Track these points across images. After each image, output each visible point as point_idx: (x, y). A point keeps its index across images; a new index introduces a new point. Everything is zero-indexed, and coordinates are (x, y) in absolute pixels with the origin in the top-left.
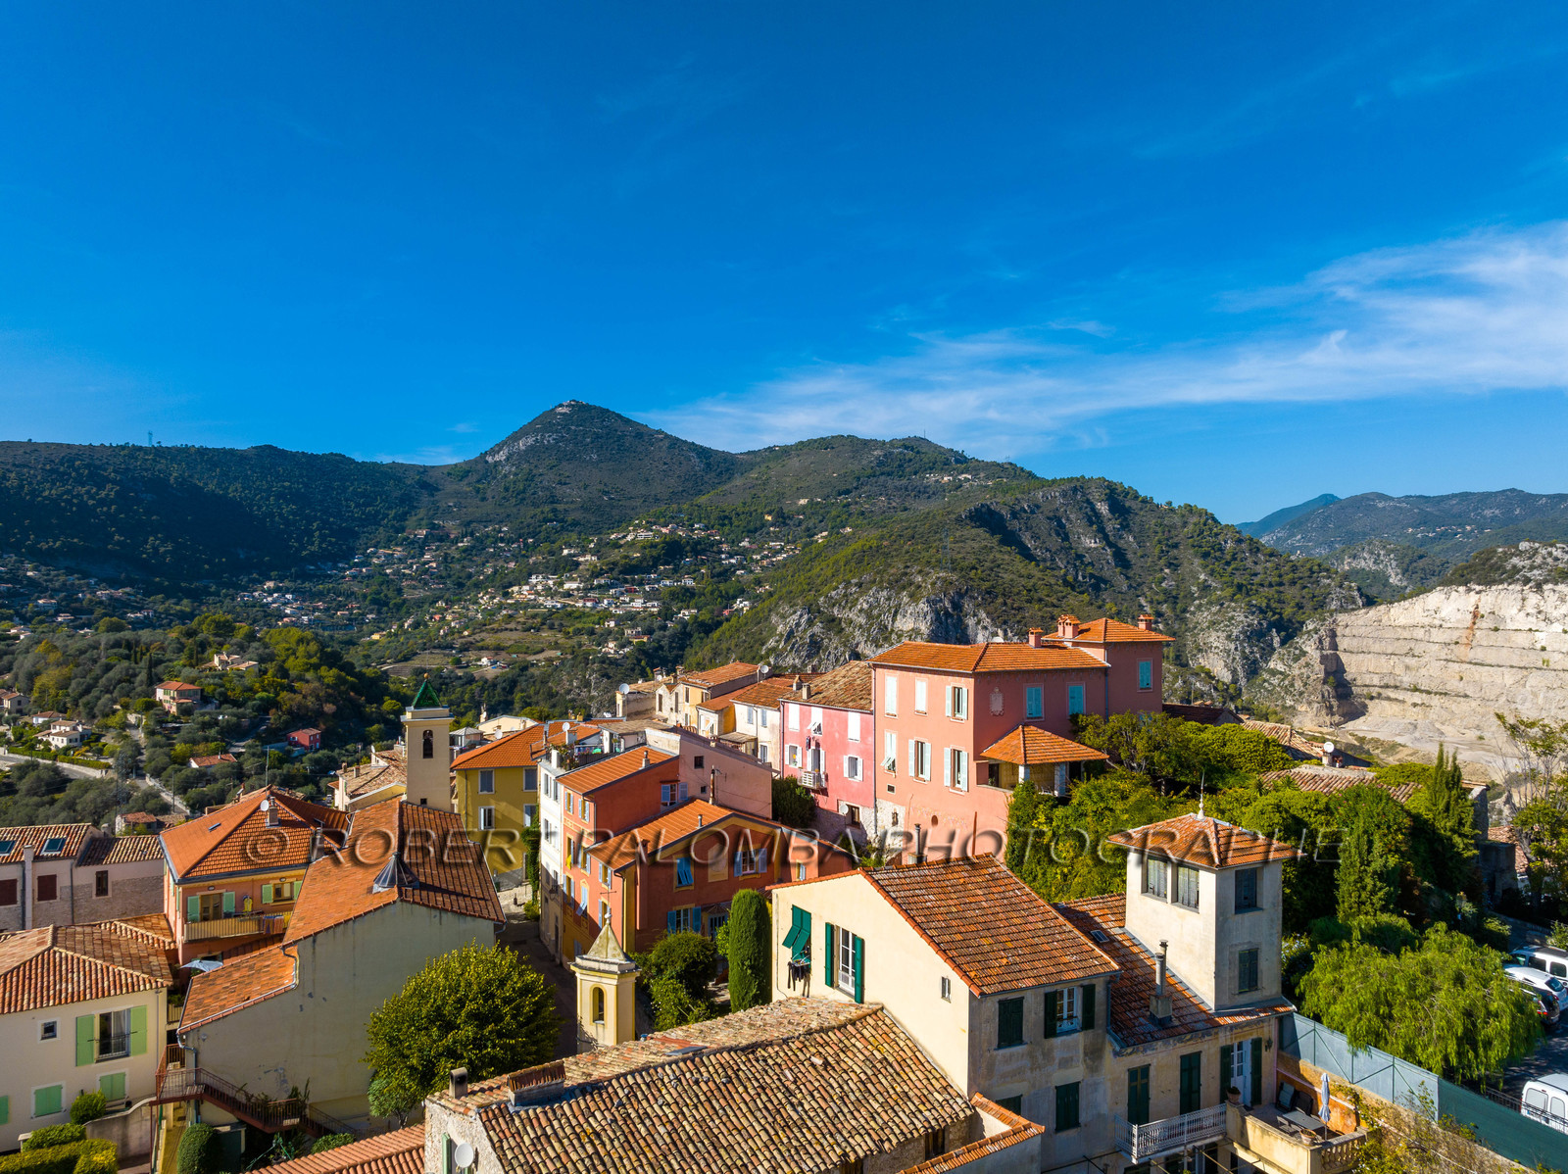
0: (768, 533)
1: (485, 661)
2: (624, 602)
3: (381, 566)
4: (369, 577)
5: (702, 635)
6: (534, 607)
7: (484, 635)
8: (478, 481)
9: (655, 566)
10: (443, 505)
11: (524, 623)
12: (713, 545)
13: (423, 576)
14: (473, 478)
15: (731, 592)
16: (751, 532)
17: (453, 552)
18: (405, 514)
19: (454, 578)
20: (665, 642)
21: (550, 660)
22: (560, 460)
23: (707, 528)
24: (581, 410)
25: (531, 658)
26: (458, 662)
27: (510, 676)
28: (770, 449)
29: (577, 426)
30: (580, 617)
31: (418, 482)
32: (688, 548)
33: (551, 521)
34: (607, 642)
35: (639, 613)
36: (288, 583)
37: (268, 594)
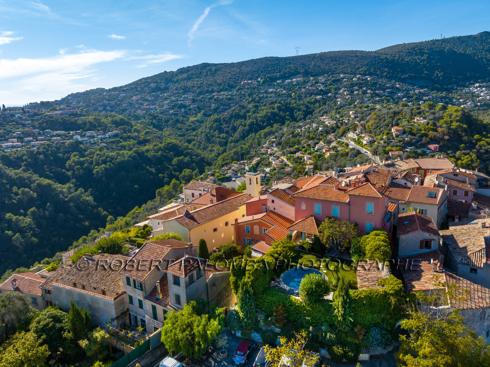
36: (484, 84)
37: (475, 88)
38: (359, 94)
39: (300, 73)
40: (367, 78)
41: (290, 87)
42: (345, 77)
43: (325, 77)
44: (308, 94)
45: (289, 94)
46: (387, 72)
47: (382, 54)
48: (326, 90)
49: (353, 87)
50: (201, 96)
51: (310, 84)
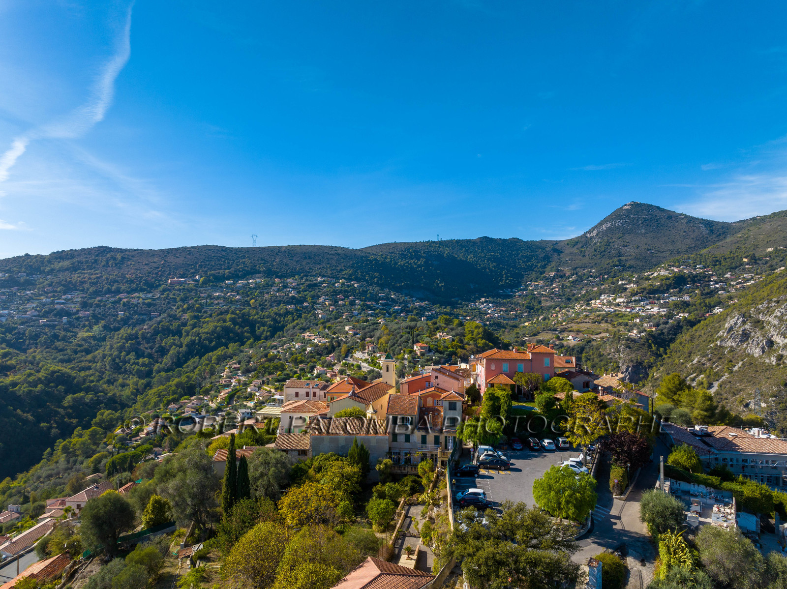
0: (744, 269)
1: (570, 337)
2: (648, 309)
3: (533, 290)
4: (526, 296)
5: (689, 327)
6: (600, 311)
7: (573, 324)
8: (582, 247)
9: (668, 289)
10: (563, 260)
11: (593, 319)
12: (706, 277)
13: (552, 295)
14: (579, 246)
15: (712, 303)
16: (732, 269)
17: (567, 283)
18: (545, 265)
19: (566, 296)
20: (665, 331)
21: (602, 338)
22: (624, 234)
23: (705, 267)
24: (636, 206)
25: (593, 337)
26: (558, 337)
27: (581, 345)
28: (754, 219)
29: (634, 215)
30: (622, 317)
31: (552, 249)
32: (689, 279)
33: (617, 266)
34: (633, 330)
35: (654, 315)
36: (490, 299)
37: (481, 304)
38: (345, 305)
39: (259, 272)
40: (353, 285)
41: (247, 292)
42: (324, 281)
43: (296, 279)
44: (275, 301)
45: (246, 301)
46: (377, 277)
47: (369, 253)
48: (300, 297)
49: (336, 295)
50: (99, 298)
51: (276, 289)
